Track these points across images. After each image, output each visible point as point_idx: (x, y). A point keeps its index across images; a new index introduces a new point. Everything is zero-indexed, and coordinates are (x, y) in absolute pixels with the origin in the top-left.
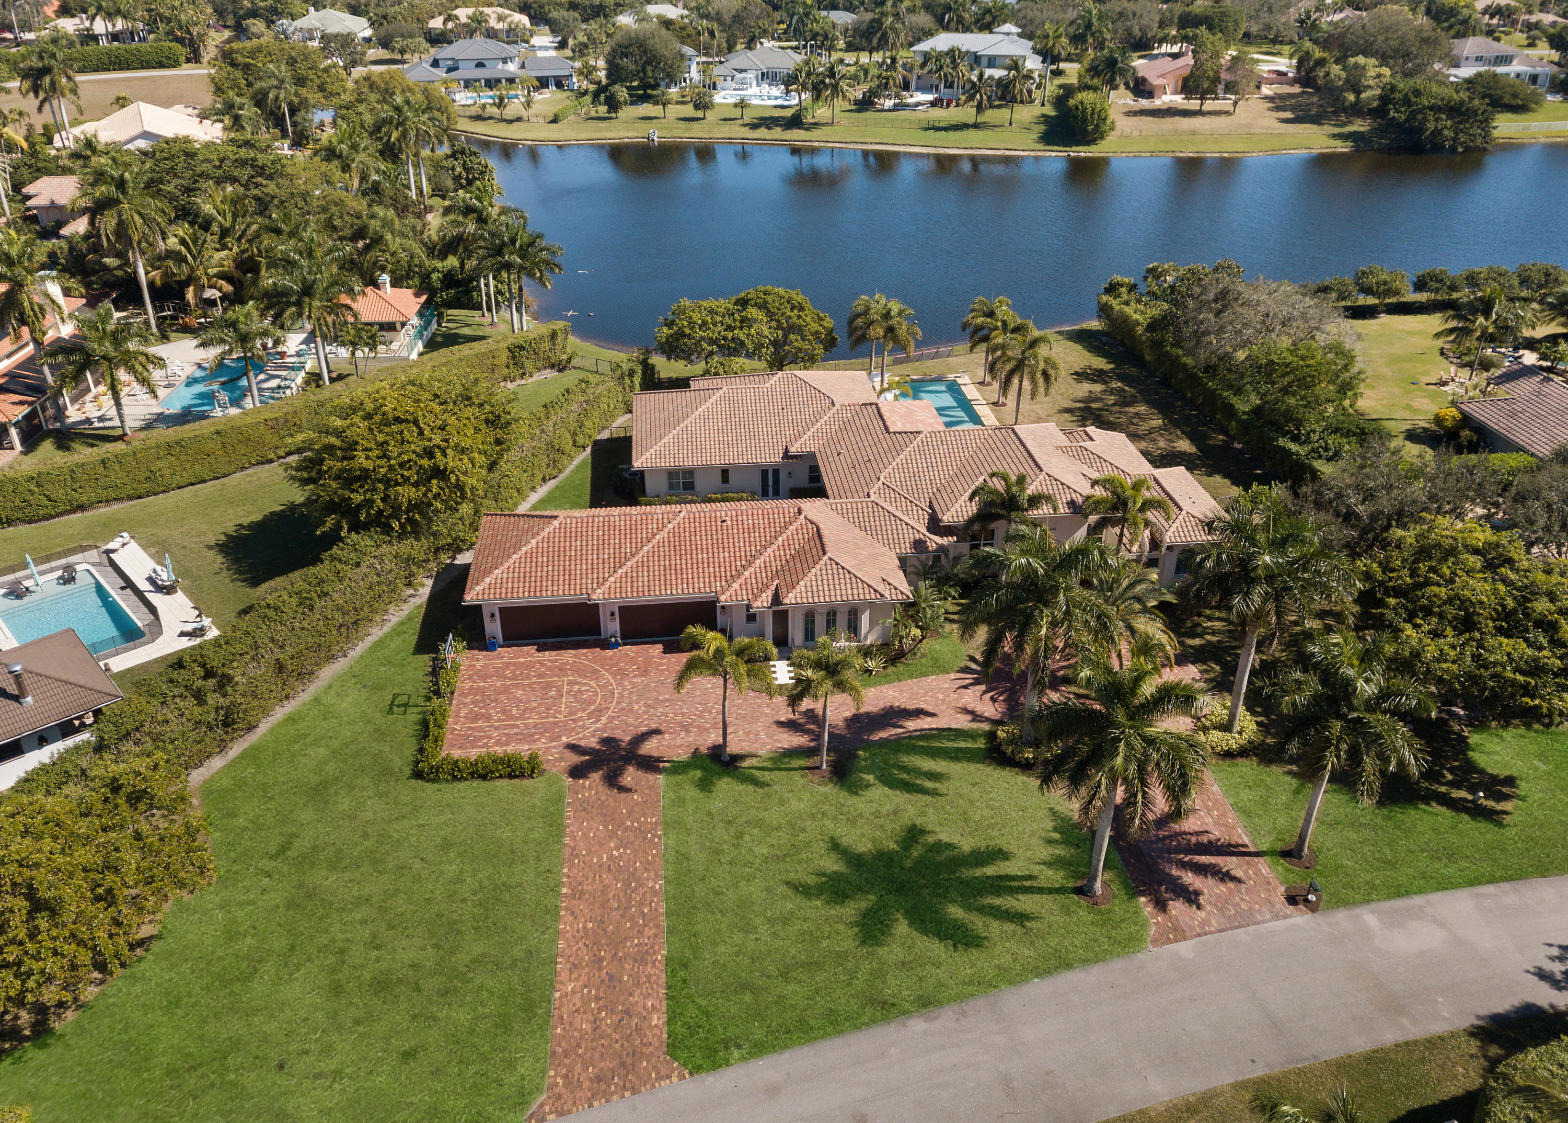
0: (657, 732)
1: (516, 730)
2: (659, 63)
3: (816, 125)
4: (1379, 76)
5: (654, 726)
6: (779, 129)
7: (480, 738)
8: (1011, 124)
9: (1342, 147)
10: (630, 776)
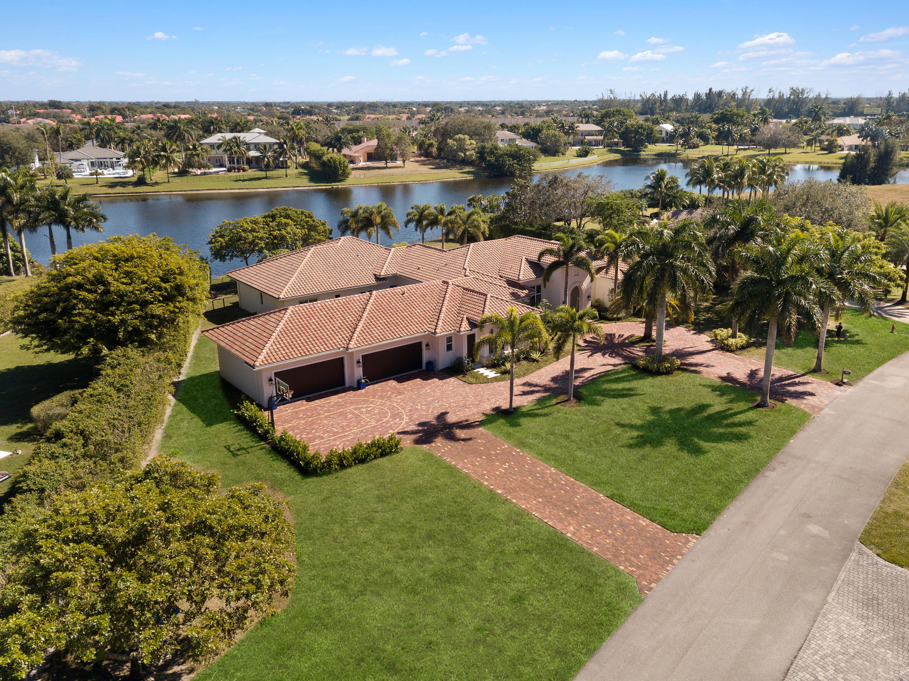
2: (14, 153)
3: (156, 183)
4: (471, 144)
6: (131, 187)
8: (286, 176)
9: (470, 177)
10: (462, 433)
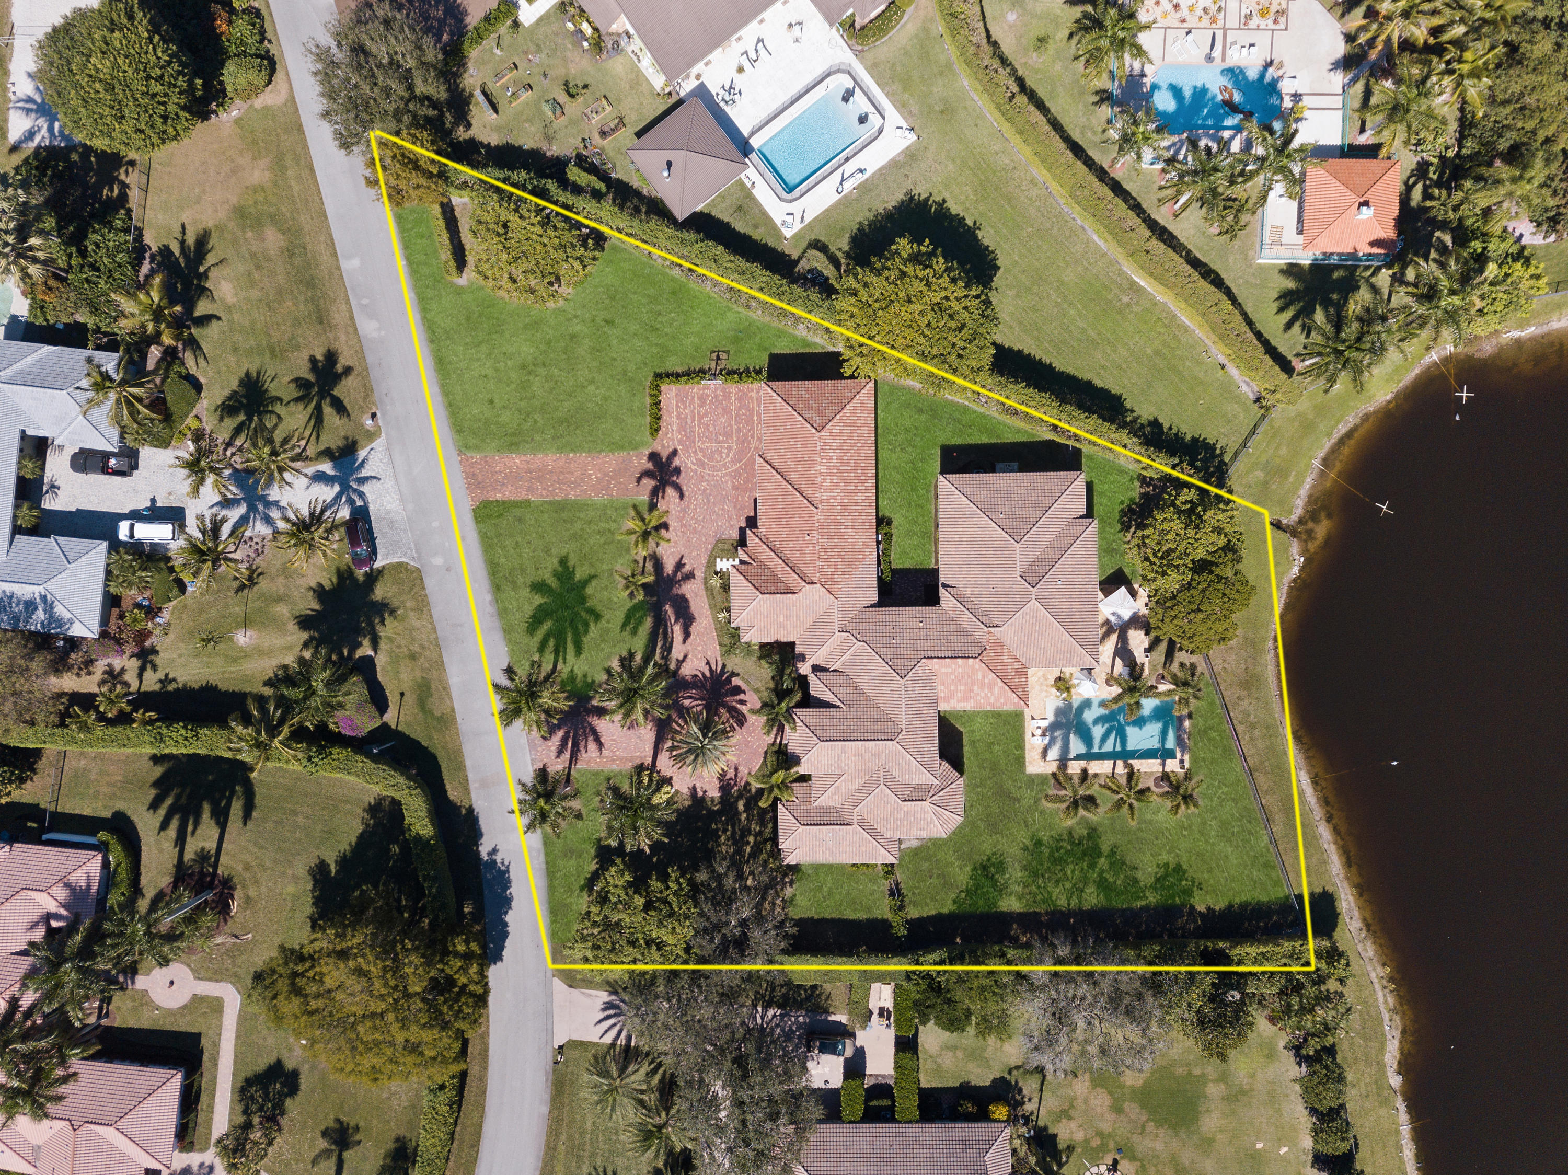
0: (682, 496)
1: (689, 421)
5: (687, 494)
7: (684, 403)
10: (649, 483)
